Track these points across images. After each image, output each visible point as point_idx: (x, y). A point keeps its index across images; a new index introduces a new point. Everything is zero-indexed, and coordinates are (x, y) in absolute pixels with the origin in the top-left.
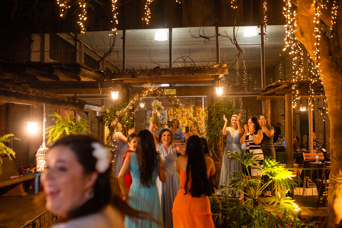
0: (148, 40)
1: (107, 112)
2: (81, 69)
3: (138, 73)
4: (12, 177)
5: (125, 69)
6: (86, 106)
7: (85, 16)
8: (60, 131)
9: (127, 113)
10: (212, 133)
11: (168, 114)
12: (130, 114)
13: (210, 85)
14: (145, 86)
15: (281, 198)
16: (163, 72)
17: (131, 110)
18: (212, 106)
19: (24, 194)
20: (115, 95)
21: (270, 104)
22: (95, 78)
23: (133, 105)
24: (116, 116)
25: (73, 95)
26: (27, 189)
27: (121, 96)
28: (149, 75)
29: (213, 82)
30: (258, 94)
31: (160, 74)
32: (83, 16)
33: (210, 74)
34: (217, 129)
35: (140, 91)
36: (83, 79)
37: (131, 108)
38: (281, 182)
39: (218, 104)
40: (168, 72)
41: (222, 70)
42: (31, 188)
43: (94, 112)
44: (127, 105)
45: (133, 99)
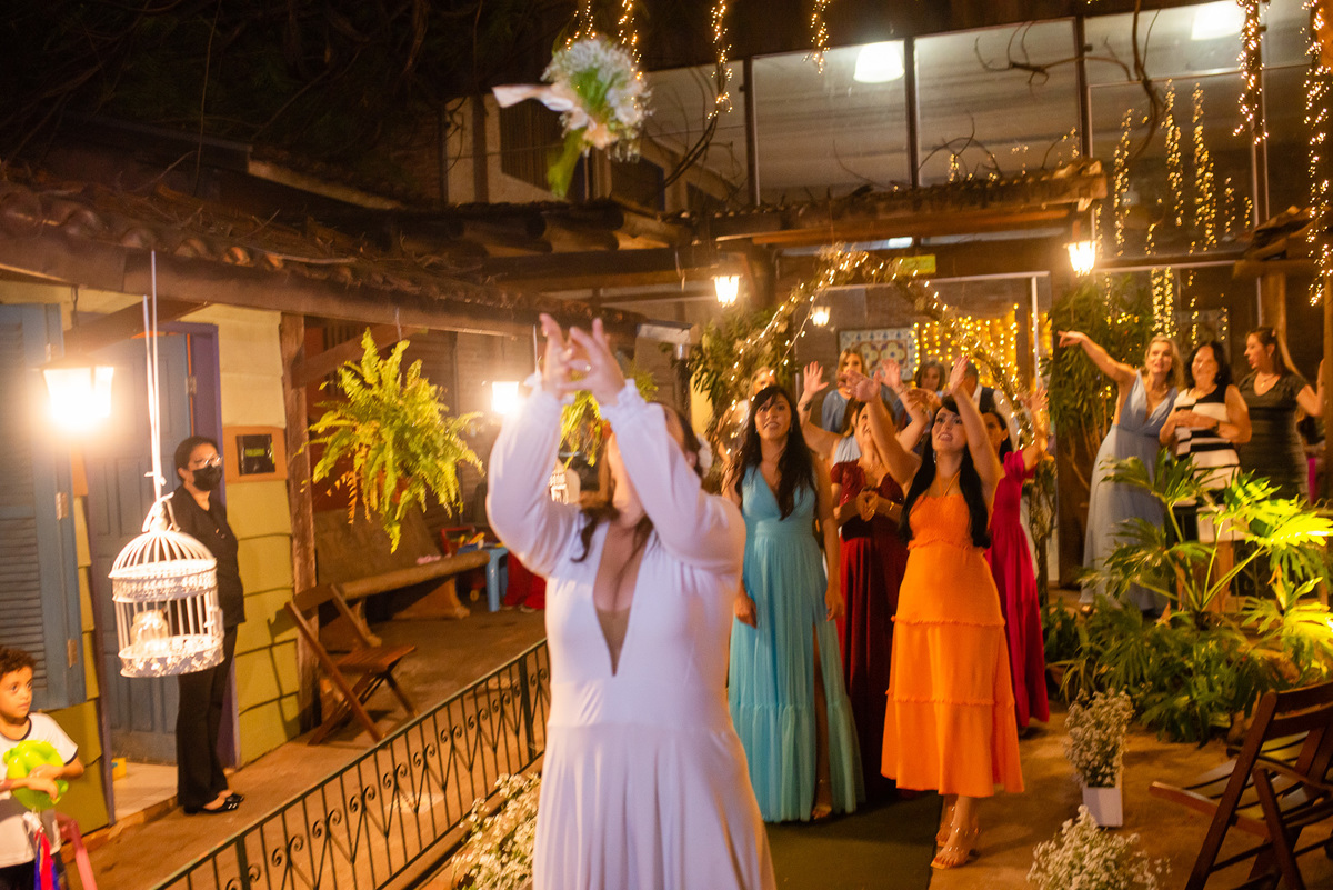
0: (830, 88)
1: (704, 346)
2: (626, 217)
3: (801, 212)
4: (421, 561)
5: (759, 203)
6: (644, 330)
8: (575, 408)
9: (769, 344)
10: (1066, 402)
11: (921, 343)
12: (779, 349)
14: (826, 252)
15: (1289, 607)
16: (882, 205)
17: (780, 334)
18: (1066, 308)
19: (461, 611)
20: (728, 289)
21: (1282, 293)
22: (664, 238)
23: (788, 318)
24: (732, 356)
25: (587, 293)
26: (463, 593)
27: (747, 289)
28: (837, 216)
29: (1066, 222)
30: (1238, 256)
31: (873, 211)
33: (1043, 200)
34: (1083, 388)
35: (810, 269)
36: (626, 244)
37: (782, 329)
38: (1293, 558)
39: (1086, 299)
40: (901, 202)
41: (1083, 183)
42: (474, 595)
43: (669, 347)
44: (769, 319)
45: (787, 299)
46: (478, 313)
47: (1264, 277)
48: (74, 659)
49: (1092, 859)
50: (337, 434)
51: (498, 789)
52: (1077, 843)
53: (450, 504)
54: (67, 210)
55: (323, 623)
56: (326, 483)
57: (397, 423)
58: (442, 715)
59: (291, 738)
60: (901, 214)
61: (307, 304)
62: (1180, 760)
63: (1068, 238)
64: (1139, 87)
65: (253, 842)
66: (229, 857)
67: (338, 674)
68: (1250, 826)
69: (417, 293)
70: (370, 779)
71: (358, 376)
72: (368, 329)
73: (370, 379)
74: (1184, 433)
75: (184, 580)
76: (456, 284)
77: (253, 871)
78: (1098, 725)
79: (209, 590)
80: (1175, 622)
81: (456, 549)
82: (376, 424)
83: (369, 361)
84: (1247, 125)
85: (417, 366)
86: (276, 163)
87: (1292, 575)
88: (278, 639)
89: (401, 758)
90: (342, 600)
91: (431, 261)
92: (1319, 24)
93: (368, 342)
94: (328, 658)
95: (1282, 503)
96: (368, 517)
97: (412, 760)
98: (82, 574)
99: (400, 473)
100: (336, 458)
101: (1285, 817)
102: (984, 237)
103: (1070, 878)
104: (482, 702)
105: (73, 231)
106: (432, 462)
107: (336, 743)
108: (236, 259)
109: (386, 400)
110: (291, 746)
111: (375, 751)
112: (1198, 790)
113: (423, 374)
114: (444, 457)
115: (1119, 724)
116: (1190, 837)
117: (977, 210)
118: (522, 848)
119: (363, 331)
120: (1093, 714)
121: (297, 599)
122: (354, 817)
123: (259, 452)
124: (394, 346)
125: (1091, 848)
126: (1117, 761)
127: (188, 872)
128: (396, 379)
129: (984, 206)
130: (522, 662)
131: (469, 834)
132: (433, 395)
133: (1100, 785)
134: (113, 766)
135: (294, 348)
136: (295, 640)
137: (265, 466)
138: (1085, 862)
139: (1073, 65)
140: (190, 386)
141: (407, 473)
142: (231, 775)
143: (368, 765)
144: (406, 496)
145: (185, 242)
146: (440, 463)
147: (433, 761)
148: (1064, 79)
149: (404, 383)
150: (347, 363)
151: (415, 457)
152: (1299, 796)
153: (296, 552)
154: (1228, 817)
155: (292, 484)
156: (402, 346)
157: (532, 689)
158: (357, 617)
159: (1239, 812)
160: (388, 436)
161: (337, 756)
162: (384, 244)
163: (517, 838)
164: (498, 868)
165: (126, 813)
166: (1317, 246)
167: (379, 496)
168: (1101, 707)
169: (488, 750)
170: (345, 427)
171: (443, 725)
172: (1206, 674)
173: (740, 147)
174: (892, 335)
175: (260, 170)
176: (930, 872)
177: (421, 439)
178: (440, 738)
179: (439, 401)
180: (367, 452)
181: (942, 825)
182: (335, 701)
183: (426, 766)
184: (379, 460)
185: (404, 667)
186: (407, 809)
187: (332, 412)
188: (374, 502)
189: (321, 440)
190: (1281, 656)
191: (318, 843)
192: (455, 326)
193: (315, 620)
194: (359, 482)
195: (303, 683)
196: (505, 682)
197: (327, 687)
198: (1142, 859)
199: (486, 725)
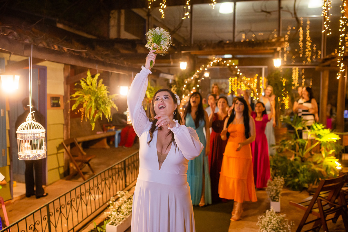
1: (176, 80)
3: (204, 46)
4: (98, 133)
6: (161, 75)
7: (165, 4)
9: (194, 81)
12: (197, 83)
13: (270, 56)
14: (210, 57)
15: (325, 157)
16: (226, 46)
18: (272, 76)
19: (107, 147)
20: (183, 65)
21: (328, 76)
23: (198, 74)
24: (184, 83)
26: (108, 142)
28: (214, 48)
29: (273, 54)
30: (317, 65)
31: (223, 47)
32: (163, 5)
33: (268, 47)
35: (205, 61)
37: (197, 77)
38: (327, 145)
40: (231, 45)
41: (279, 43)
42: (111, 143)
43: (167, 80)
44: (194, 74)
45: (199, 69)
46: (118, 67)
47: (323, 71)
48: (4, 154)
49: (274, 220)
50: (79, 98)
51: (117, 194)
52: (270, 216)
53: (109, 118)
54: (9, 32)
55: (71, 148)
56: (75, 110)
57: (96, 96)
58: (103, 174)
59: (61, 178)
60: (231, 49)
61: (73, 62)
62: (295, 195)
63: (274, 57)
64: (294, 19)
65: (51, 206)
66: (45, 210)
67: (75, 162)
68: (315, 214)
69: (103, 61)
70: (83, 190)
71: (85, 82)
72: (89, 70)
73: (89, 83)
74: (300, 110)
75: (36, 134)
76: (113, 59)
77: (51, 214)
78: (275, 185)
79: (44, 137)
80: (295, 160)
81: (107, 131)
82: (90, 95)
83: (89, 79)
84: (326, 30)
85: (101, 81)
86: (64, 24)
87: (327, 149)
88: (59, 152)
89: (92, 185)
90: (77, 142)
91: (105, 53)
92: (345, 5)
93: (89, 74)
94: (72, 158)
95: (325, 130)
96: (86, 120)
97: (95, 186)
98: (7, 132)
99: (96, 109)
100: (78, 104)
101: (325, 212)
102: (251, 56)
103: (268, 225)
104: (114, 171)
105: (10, 37)
106: (105, 107)
107: (74, 180)
108: (55, 48)
109: (93, 89)
110: (61, 180)
111: (84, 183)
112: (302, 204)
113: (103, 83)
114: (108, 106)
115: (281, 186)
116: (299, 215)
117: (251, 48)
118: (123, 211)
119: (88, 70)
120: (274, 182)
121: (65, 141)
122: (78, 200)
123: (56, 101)
124: (96, 75)
125: (274, 218)
126: (280, 195)
127: (33, 213)
128: (96, 84)
129: (253, 48)
130: (124, 161)
131: (109, 206)
132: (106, 88)
133: (275, 201)
134: (13, 183)
135: (67, 74)
136: (63, 152)
137: (58, 105)
138: (272, 221)
139: (277, 13)
140: (39, 83)
141: (97, 109)
142: (45, 187)
143: (83, 187)
144: (97, 115)
145: (41, 43)
146: (107, 107)
147: (100, 186)
148: (274, 16)
149: (98, 85)
150: (83, 79)
151: (100, 105)
152: (328, 207)
153: (65, 129)
154: (310, 211)
155: (65, 111)
156: (98, 75)
157: (127, 169)
158: (80, 147)
159: (313, 210)
160: (93, 99)
161: (74, 184)
162: (93, 48)
163: (122, 208)
164: (117, 216)
165: (16, 196)
166: (340, 64)
167: (89, 115)
168: (276, 181)
169: (114, 184)
170: (81, 96)
171: (103, 177)
172: (303, 173)
173: (189, 28)
174: (224, 80)
175: (60, 26)
176: (230, 222)
177: (102, 100)
178: (102, 180)
179: (107, 90)
180: (87, 103)
181: (233, 210)
182: (73, 169)
183: (98, 188)
184: (90, 105)
185: (92, 161)
186: (92, 199)
187: (78, 92)
188: (88, 116)
189: (75, 99)
190: (322, 170)
191: (68, 207)
192: (112, 70)
193: (69, 147)
194: (84, 111)
195: (65, 164)
196: (120, 166)
197: (71, 165)
198: (286, 221)
199: (114, 177)
